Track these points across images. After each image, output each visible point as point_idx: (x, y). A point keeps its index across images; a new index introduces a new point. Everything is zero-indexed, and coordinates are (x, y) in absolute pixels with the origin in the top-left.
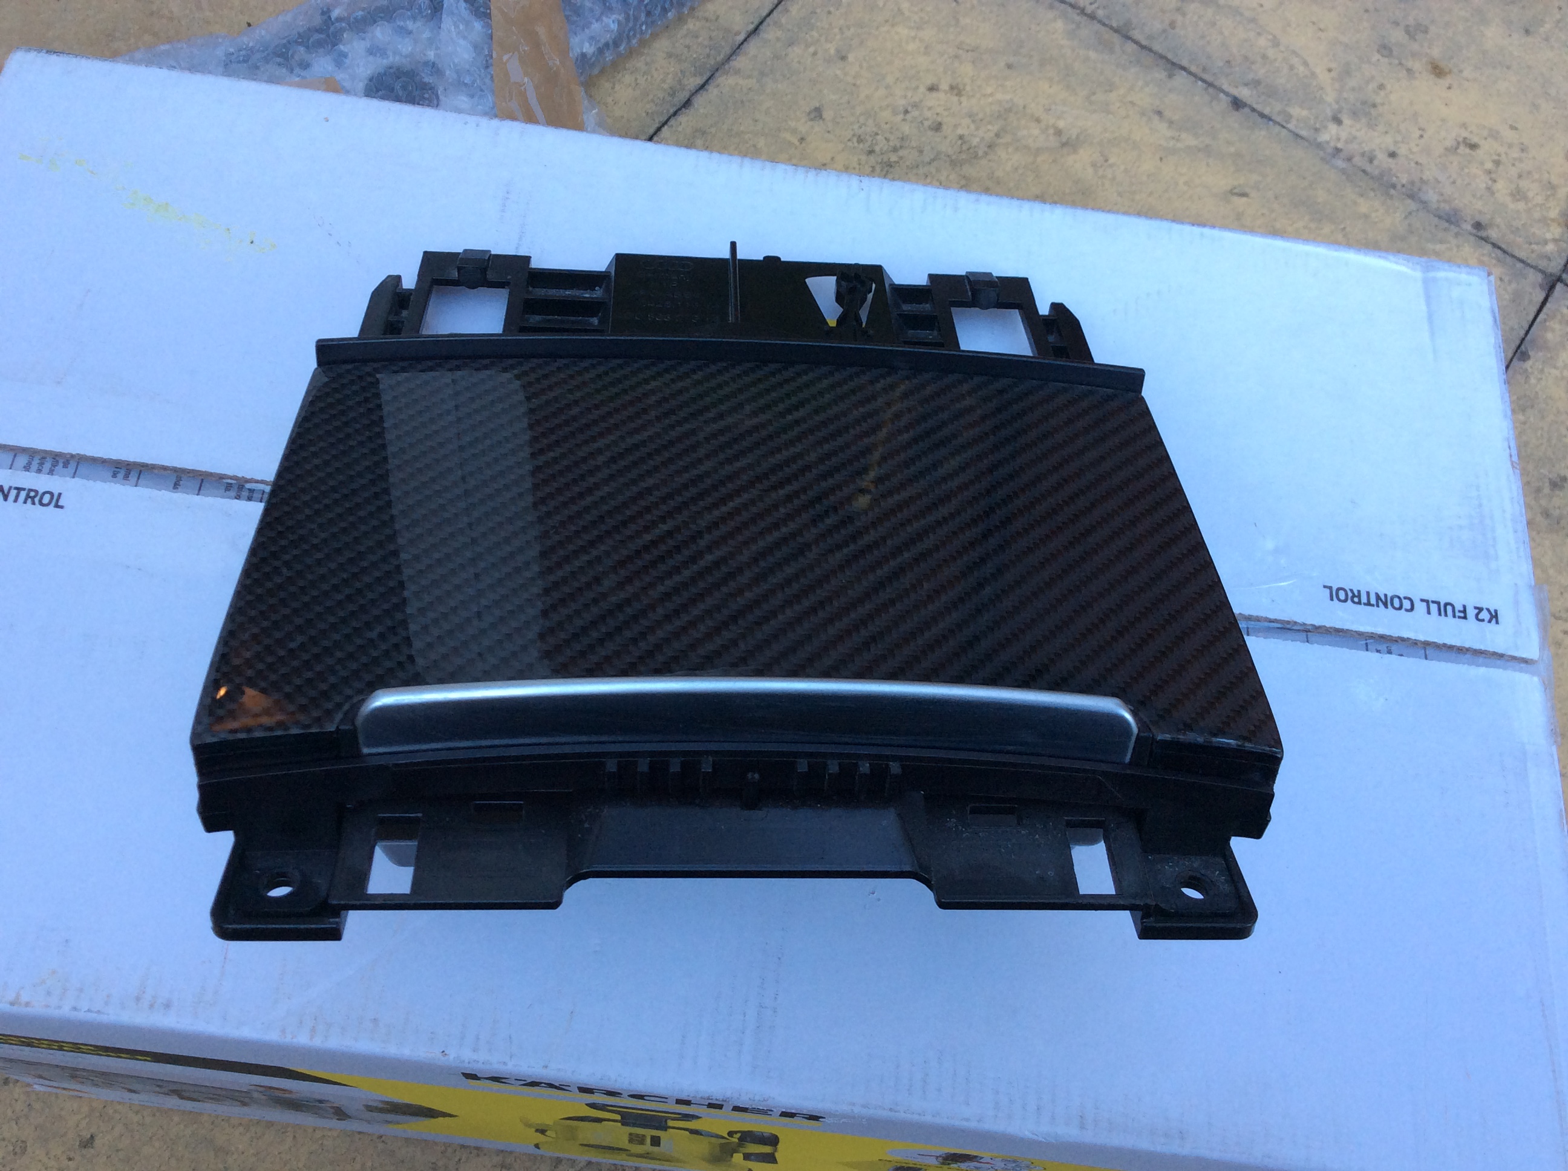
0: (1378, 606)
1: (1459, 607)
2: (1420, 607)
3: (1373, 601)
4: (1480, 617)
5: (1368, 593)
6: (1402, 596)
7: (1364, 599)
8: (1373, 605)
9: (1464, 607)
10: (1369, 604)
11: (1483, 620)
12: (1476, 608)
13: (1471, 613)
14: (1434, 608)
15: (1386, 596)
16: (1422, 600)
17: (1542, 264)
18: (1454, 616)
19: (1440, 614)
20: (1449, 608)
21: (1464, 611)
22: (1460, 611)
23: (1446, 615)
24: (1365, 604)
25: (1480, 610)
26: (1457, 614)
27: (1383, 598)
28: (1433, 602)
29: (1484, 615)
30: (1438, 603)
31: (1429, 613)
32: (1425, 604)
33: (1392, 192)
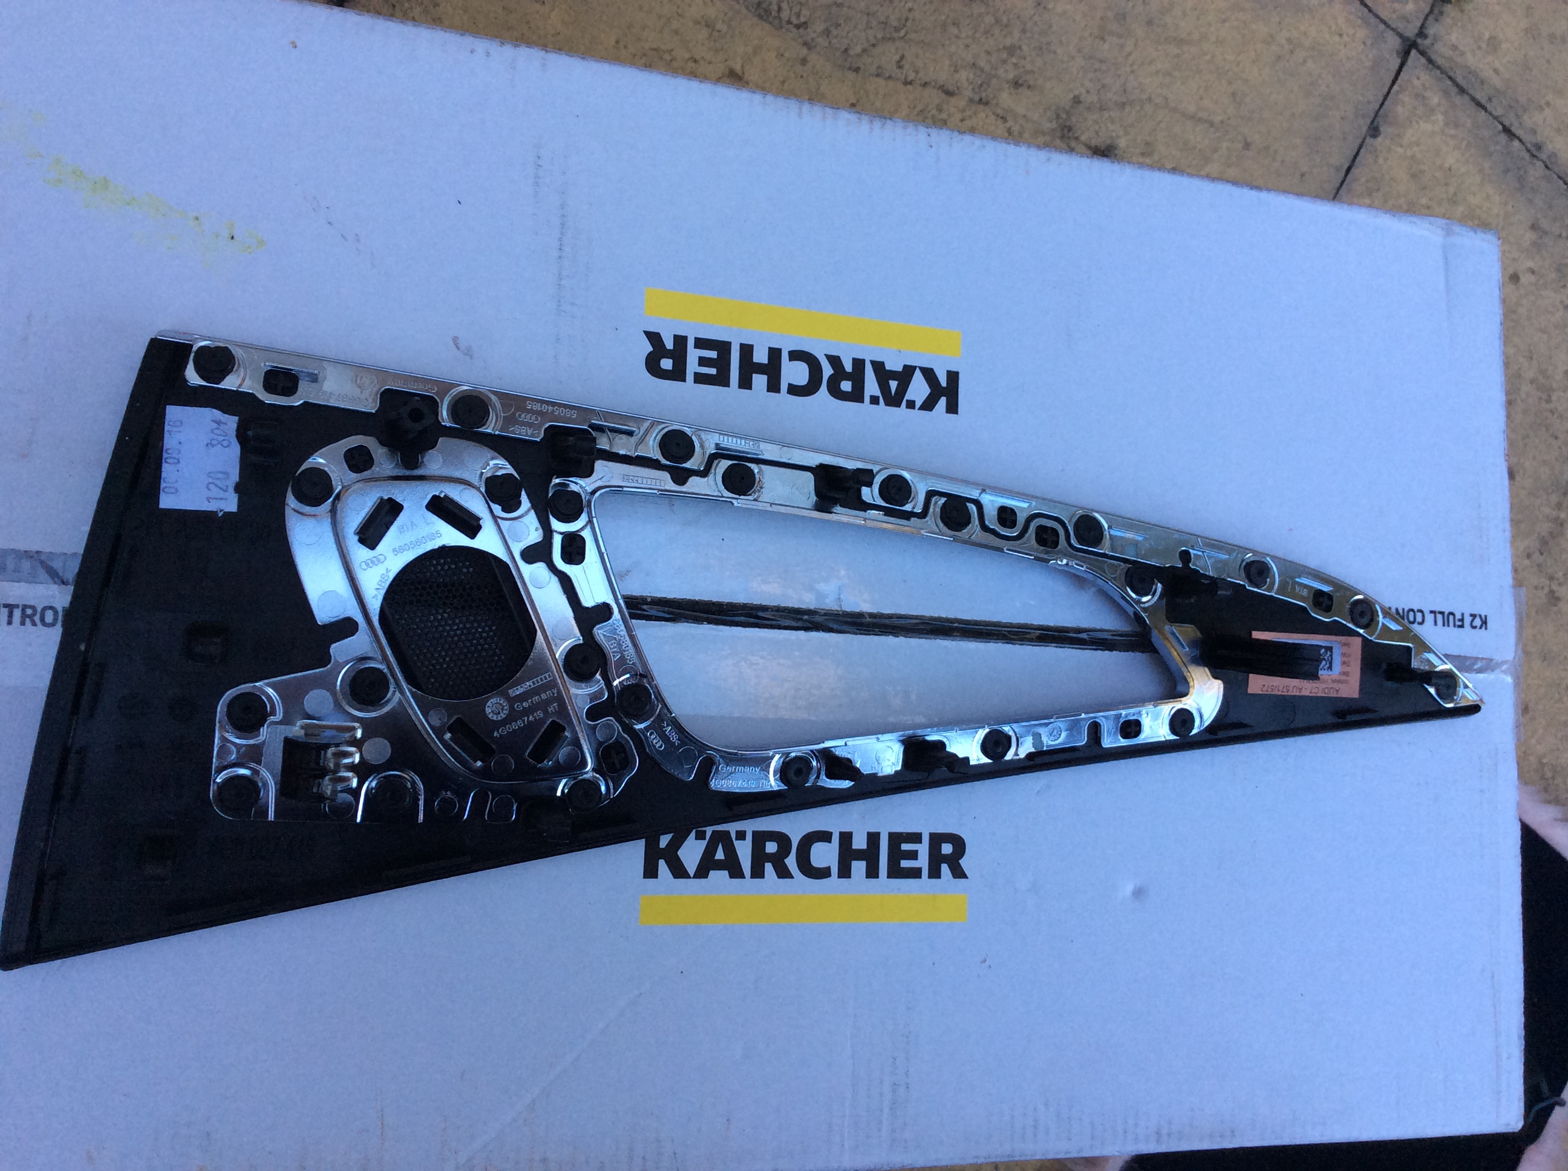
1: (1458, 616)
2: (1429, 618)
4: (1474, 624)
6: (1416, 610)
9: (1463, 615)
11: (1475, 627)
12: (1471, 615)
13: (1468, 620)
14: (1439, 617)
15: (1403, 609)
16: (1431, 612)
17: (1400, 26)
18: (1455, 626)
19: (1444, 625)
20: (1451, 617)
21: (1462, 620)
22: (1459, 620)
23: (1448, 626)
25: (1474, 616)
26: (1457, 623)
28: (1440, 613)
29: (1477, 622)
30: (1442, 613)
31: (1436, 623)
32: (1433, 615)
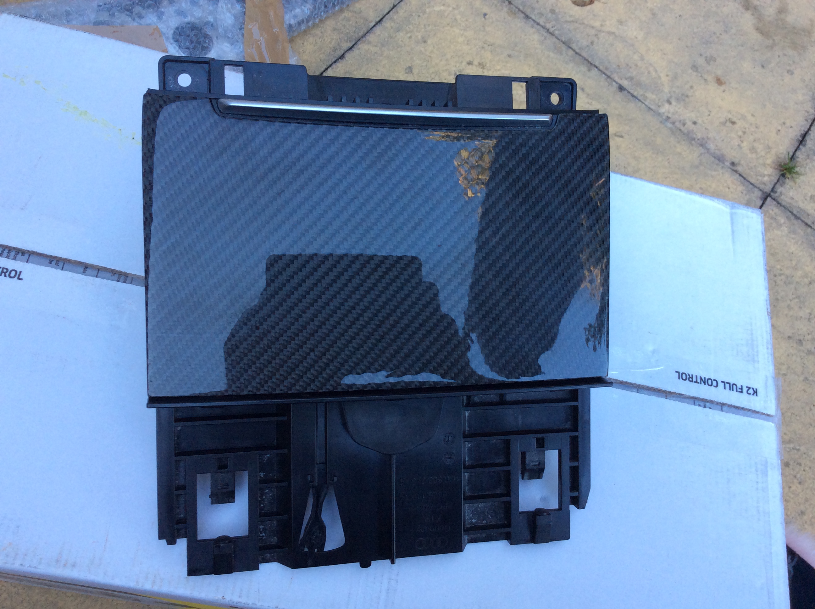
0: (701, 383)
1: (739, 386)
2: (721, 385)
3: (699, 381)
4: (749, 392)
5: (696, 376)
6: (712, 379)
7: (694, 380)
8: (698, 383)
9: (742, 386)
10: (696, 382)
11: (750, 394)
12: (747, 387)
13: (745, 390)
14: (727, 385)
15: (705, 378)
16: (722, 382)
17: (762, 187)
18: (737, 391)
19: (730, 390)
20: (734, 386)
21: (742, 389)
22: (740, 389)
23: (733, 390)
24: (695, 382)
25: (749, 388)
26: (738, 390)
27: (704, 380)
28: (727, 383)
29: (751, 391)
30: (729, 383)
31: (725, 388)
32: (723, 384)
33: (693, 142)
